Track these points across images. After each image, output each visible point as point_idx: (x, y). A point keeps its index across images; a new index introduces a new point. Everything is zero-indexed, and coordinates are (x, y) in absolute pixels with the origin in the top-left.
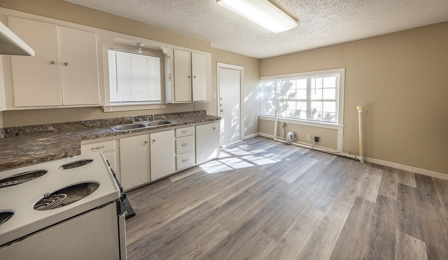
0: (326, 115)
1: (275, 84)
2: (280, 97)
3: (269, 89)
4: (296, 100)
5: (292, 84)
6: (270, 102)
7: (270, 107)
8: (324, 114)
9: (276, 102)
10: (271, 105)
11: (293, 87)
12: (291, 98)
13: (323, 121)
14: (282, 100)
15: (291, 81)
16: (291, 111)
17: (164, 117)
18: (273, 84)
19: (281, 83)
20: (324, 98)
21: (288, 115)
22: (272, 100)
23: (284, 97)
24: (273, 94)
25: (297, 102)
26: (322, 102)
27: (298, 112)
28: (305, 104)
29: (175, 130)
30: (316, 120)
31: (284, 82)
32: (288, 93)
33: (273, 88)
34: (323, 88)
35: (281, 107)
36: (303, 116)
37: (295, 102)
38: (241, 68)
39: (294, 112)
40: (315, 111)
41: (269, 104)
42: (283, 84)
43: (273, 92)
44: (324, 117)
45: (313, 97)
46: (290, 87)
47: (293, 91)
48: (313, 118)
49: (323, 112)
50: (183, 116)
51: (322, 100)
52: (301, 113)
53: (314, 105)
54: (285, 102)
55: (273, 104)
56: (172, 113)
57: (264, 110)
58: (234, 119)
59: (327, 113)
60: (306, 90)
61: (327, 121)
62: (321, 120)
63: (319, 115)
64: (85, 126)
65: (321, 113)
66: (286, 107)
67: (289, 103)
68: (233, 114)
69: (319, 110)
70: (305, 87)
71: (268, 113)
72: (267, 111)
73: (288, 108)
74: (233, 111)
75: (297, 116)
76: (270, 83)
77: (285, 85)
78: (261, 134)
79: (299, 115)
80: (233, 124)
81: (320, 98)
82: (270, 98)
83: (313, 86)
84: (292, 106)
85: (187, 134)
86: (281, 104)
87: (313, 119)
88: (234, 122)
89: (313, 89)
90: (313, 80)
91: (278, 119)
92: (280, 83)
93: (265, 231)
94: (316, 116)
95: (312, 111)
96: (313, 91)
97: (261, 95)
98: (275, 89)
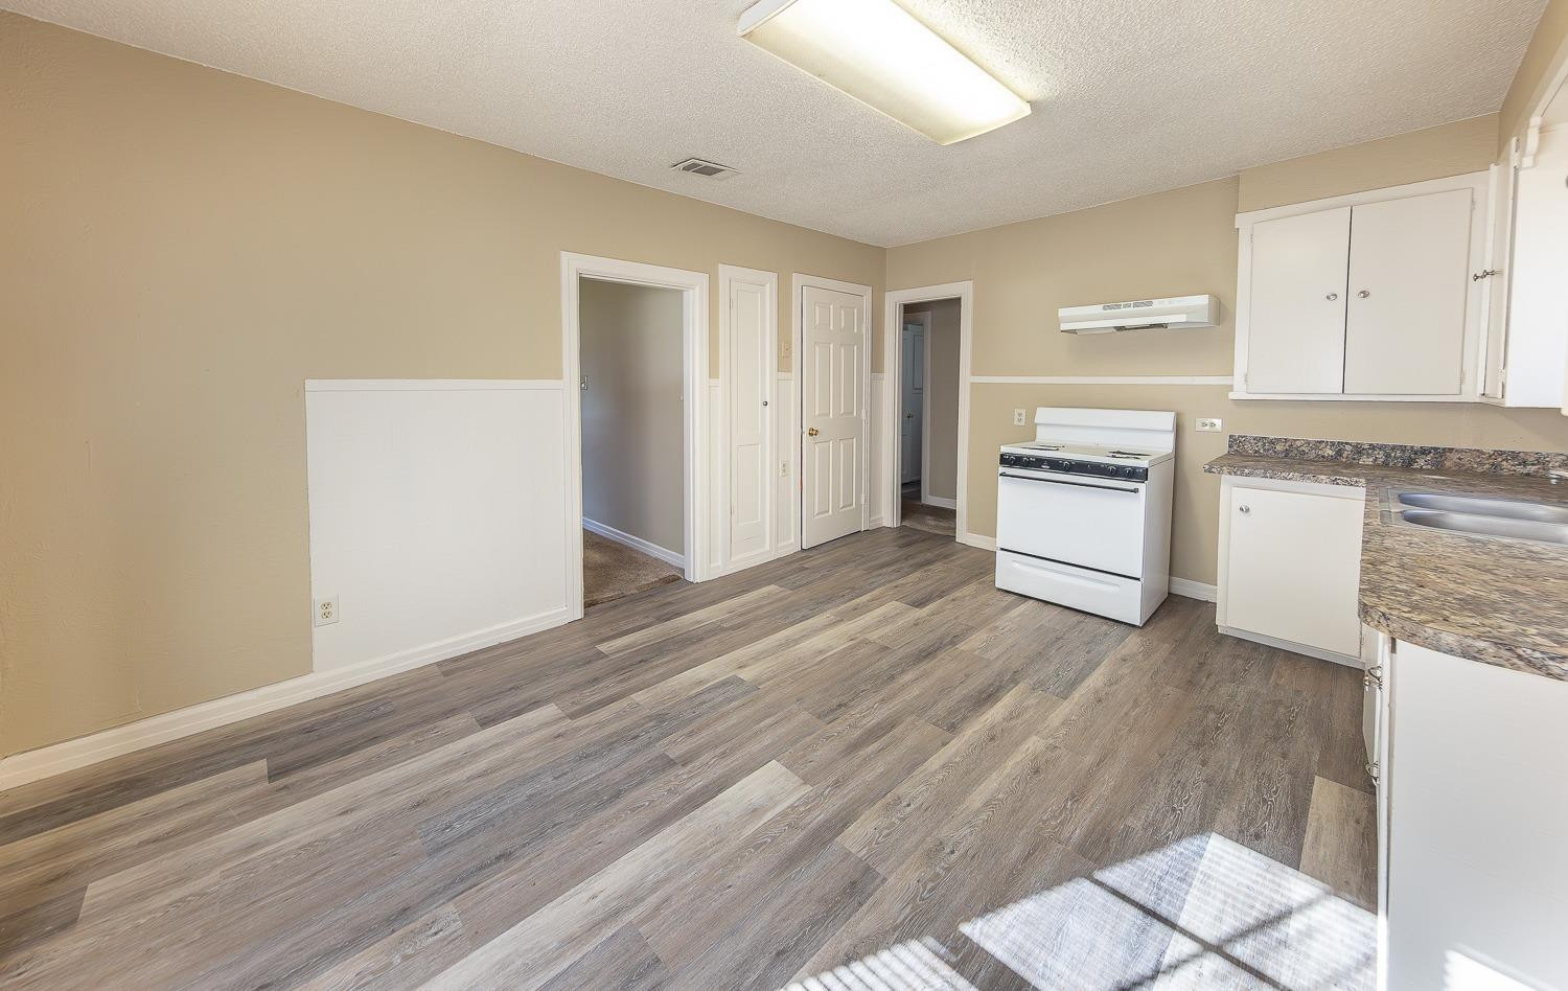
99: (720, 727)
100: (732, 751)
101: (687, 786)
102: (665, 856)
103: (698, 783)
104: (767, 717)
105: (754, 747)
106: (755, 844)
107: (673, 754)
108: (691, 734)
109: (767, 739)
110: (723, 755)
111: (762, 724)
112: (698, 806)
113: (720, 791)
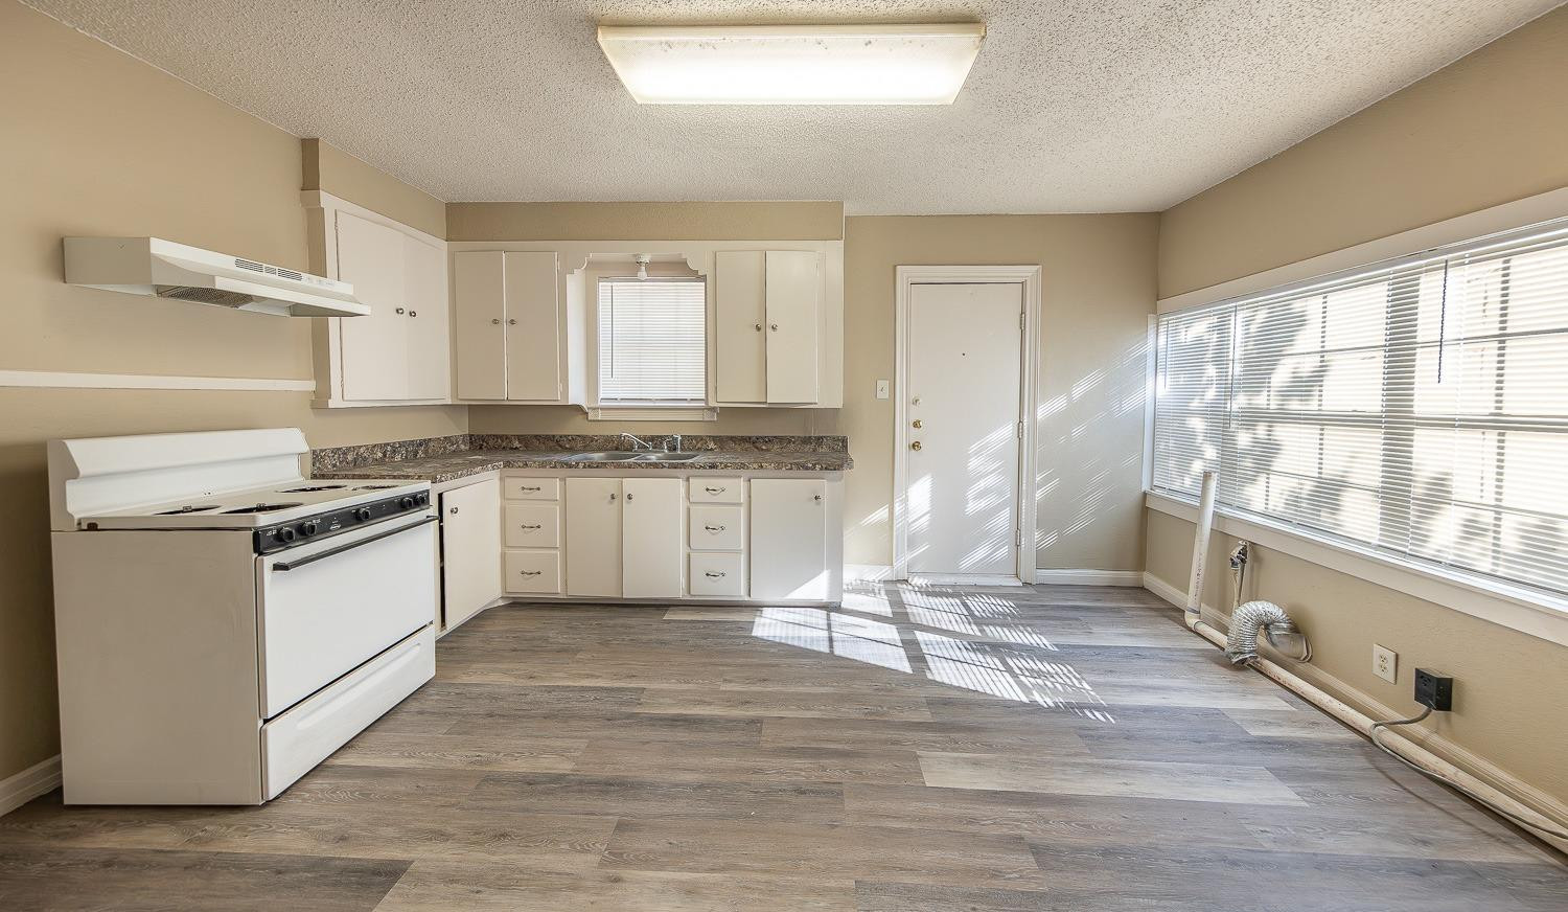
0: (1527, 536)
1: (1221, 328)
2: (1240, 402)
3: (1191, 359)
4: (1322, 420)
5: (1301, 321)
6: (1198, 424)
7: (1198, 453)
8: (1509, 522)
9: (1222, 424)
10: (1200, 439)
11: (1306, 340)
12: (1295, 405)
13: (1501, 571)
14: (1251, 418)
15: (1297, 306)
16: (1293, 483)
17: (712, 445)
18: (1211, 329)
19: (1248, 322)
20: (1514, 407)
21: (1277, 504)
22: (1202, 414)
23: (1261, 400)
24: (1210, 383)
25: (1329, 431)
26: (1492, 436)
27: (1329, 492)
28: (1372, 444)
29: (688, 479)
30: (1450, 557)
31: (1262, 315)
32: (1281, 375)
33: (1210, 355)
34: (1502, 338)
35: (1245, 453)
36: (1360, 519)
37: (1312, 432)
38: (1028, 272)
39: (1309, 486)
40: (1439, 493)
41: (1192, 434)
42: (1253, 328)
43: (1211, 371)
44: (1510, 541)
45: (1426, 399)
46: (1290, 340)
47: (1308, 365)
48: (1423, 539)
49: (1498, 510)
50: (768, 450)
51: (1500, 424)
52: (1349, 499)
53: (1430, 453)
54: (1261, 430)
55: (1210, 437)
56: (735, 437)
57: (1172, 463)
58: (982, 484)
59: (1533, 520)
60: (1380, 355)
61: (1532, 576)
62: (1485, 565)
63: (1472, 530)
64: (561, 446)
65: (1487, 518)
66: (1266, 454)
67: (1282, 432)
68: (973, 463)
69: (1464, 487)
70: (1378, 334)
71: (1188, 481)
72: (1184, 469)
73: (1278, 464)
74: (977, 453)
75: (1325, 515)
76: (1198, 328)
77: (1267, 330)
78: (1151, 580)
79: (1335, 508)
80: (973, 507)
81: (1484, 407)
82: (1195, 404)
83: (1426, 330)
84: (1298, 451)
85: (721, 498)
86: (1243, 439)
87: (1428, 550)
88: (980, 495)
89: (1426, 345)
90: (1429, 285)
91: (1215, 514)
92: (1244, 323)
93: (621, 827)
94: (1443, 532)
95: (1418, 490)
96: (1424, 361)
97: (1159, 389)
98: (1220, 359)
99: (953, 857)
100: (960, 820)
101: (1025, 815)
102: (1063, 777)
103: (1013, 811)
104: (891, 830)
105: (935, 808)
106: (989, 748)
107: (1027, 861)
108: (996, 874)
109: (913, 807)
110: (972, 821)
111: (905, 825)
112: (1023, 793)
113: (996, 792)
